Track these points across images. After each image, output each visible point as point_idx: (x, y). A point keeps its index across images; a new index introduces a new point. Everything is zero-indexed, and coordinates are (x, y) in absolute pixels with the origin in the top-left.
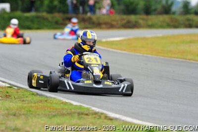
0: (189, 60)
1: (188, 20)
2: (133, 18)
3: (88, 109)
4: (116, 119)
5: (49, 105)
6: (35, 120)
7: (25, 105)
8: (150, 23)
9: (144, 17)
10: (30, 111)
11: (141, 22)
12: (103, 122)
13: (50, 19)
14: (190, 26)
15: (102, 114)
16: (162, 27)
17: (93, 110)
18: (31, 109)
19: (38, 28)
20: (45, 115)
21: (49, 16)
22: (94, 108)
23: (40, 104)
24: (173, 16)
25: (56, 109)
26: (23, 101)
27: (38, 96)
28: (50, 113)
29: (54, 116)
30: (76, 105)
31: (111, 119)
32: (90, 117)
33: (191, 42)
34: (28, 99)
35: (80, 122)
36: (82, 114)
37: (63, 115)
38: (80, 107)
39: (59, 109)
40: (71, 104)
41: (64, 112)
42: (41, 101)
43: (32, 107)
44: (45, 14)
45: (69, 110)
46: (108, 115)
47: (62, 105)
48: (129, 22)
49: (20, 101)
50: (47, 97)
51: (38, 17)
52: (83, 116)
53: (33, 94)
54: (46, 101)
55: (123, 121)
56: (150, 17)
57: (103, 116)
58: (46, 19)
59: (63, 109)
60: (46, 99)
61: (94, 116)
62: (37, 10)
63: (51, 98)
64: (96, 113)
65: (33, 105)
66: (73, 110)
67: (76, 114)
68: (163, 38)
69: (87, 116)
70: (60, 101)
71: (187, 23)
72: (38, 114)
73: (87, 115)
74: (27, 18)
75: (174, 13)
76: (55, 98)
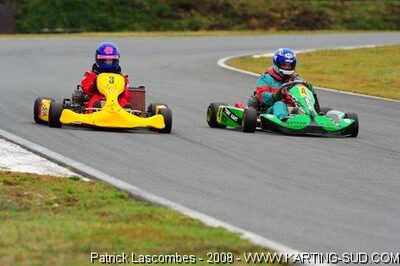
3: (236, 236)
5: (156, 226)
7: (109, 226)
10: (119, 242)
17: (247, 241)
18: (121, 238)
22: (247, 235)
23: (139, 225)
25: (172, 238)
26: (103, 214)
30: (211, 227)
38: (221, 232)
39: (178, 238)
40: (201, 225)
41: (189, 245)
42: (140, 217)
43: (125, 232)
45: (198, 242)
49: (97, 214)
50: (150, 204)
53: (122, 197)
54: (150, 216)
59: (186, 238)
60: (147, 210)
63: (159, 205)
65: (125, 226)
66: (207, 242)
70: (178, 214)
76: (166, 207)
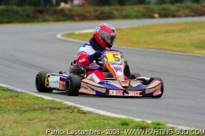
0: (166, 50)
1: (164, 9)
2: (107, 9)
3: (60, 103)
4: (90, 113)
5: (19, 100)
6: (6, 116)
8: (124, 13)
9: (118, 7)
11: (115, 12)
12: (76, 116)
13: (20, 12)
15: (75, 108)
16: (137, 17)
17: (65, 104)
18: (1, 105)
19: (9, 22)
20: (16, 111)
21: (19, 9)
22: (66, 102)
23: (11, 100)
24: (148, 6)
25: (27, 104)
27: (9, 92)
29: (26, 111)
30: (48, 100)
31: (84, 113)
32: (63, 111)
33: (167, 32)
35: (52, 117)
36: (55, 108)
37: (35, 110)
38: (52, 102)
39: (31, 104)
40: (43, 99)
41: (36, 107)
42: (12, 97)
44: (15, 7)
45: (41, 105)
46: (81, 109)
47: (33, 100)
48: (103, 13)
50: (17, 92)
51: (8, 11)
52: (55, 110)
53: (4, 90)
54: (17, 96)
55: (97, 114)
56: (124, 7)
57: (75, 110)
58: (16, 12)
59: (34, 104)
60: (16, 95)
61: (67, 110)
62: (7, 4)
63: (22, 93)
64: (69, 107)
65: (3, 101)
66: (45, 105)
67: (49, 109)
68: (138, 28)
69: (59, 111)
70: (32, 96)
71: (163, 12)
72: (9, 110)
73: (59, 109)
75: (149, 3)
76: (25, 93)
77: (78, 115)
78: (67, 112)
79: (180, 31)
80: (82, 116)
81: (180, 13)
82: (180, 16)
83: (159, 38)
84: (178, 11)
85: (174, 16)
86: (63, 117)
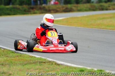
1: (101, 6)
2: (69, 6)
3: (45, 59)
4: (62, 64)
6: (15, 67)
7: (8, 59)
8: (79, 8)
9: (75, 5)
10: (11, 62)
11: (74, 8)
12: (54, 67)
13: (21, 9)
14: (102, 9)
15: (53, 62)
16: (86, 11)
17: (48, 60)
19: (14, 14)
20: (20, 64)
21: (20, 7)
22: (48, 59)
23: (17, 58)
24: (92, 4)
26: (7, 56)
27: (16, 53)
28: (23, 63)
29: (26, 64)
30: (38, 58)
31: (59, 65)
32: (47, 64)
33: (103, 18)
34: (10, 55)
35: (41, 67)
36: (42, 62)
37: (31, 63)
38: (41, 59)
39: (28, 60)
40: (35, 57)
41: (31, 61)
42: (18, 56)
43: (13, 60)
44: (18, 6)
45: (34, 61)
46: (57, 63)
47: (30, 58)
48: (67, 8)
50: (21, 53)
51: (14, 8)
52: (42, 64)
53: (13, 52)
54: (20, 56)
55: (66, 65)
56: (79, 5)
58: (19, 9)
61: (49, 63)
62: (13, 4)
63: (23, 54)
64: (50, 62)
65: (13, 58)
66: (36, 61)
67: (39, 63)
68: (87, 17)
70: (29, 55)
71: (100, 8)
72: (17, 64)
73: (44, 63)
74: (7, 9)
75: (93, 2)
76: (25, 54)
77: (55, 66)
78: (49, 64)
79: (111, 18)
80: (58, 67)
81: (110, 8)
82: (110, 10)
83: (99, 22)
84: (109, 6)
85: (107, 9)
86: (47, 67)
